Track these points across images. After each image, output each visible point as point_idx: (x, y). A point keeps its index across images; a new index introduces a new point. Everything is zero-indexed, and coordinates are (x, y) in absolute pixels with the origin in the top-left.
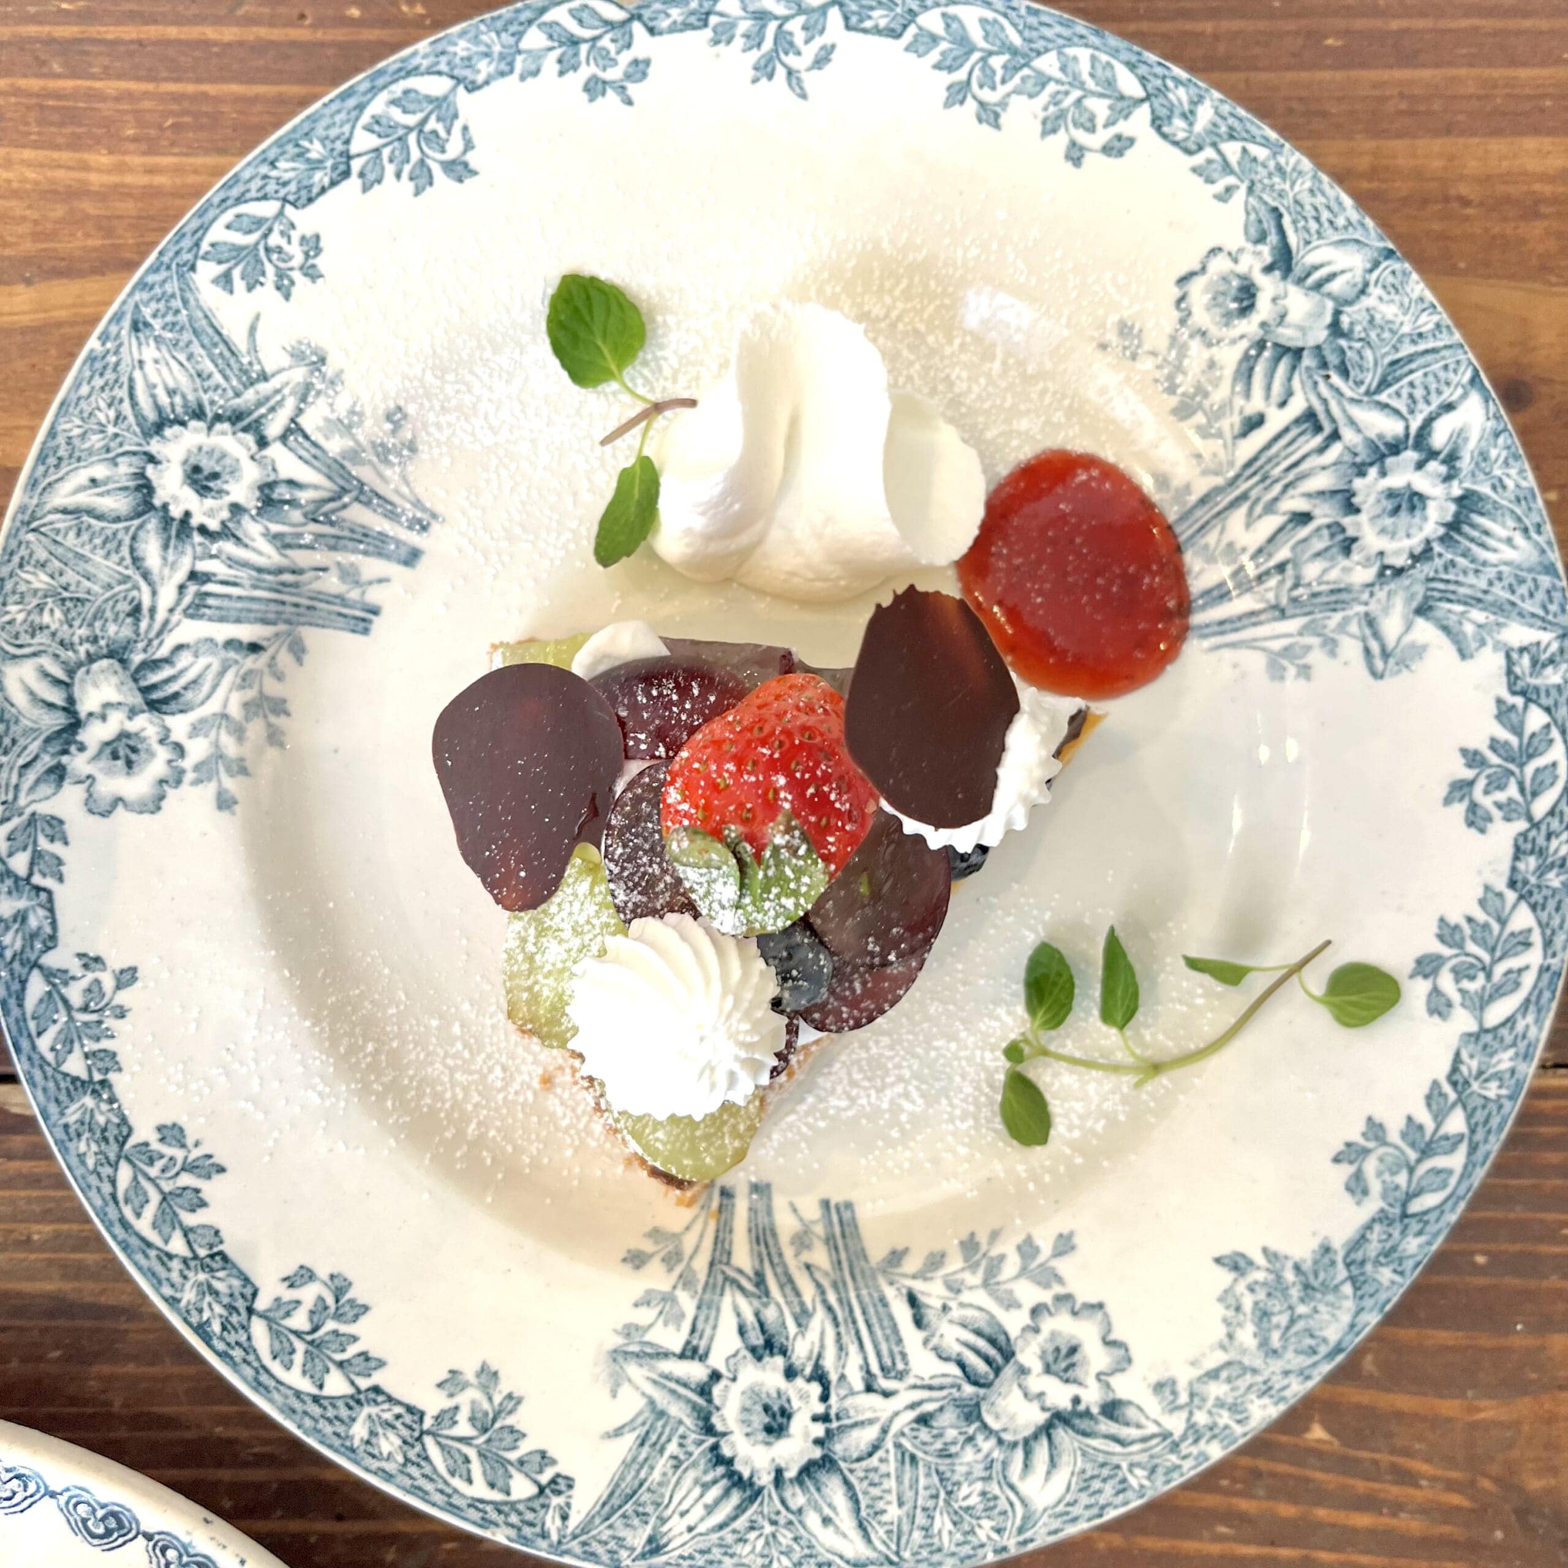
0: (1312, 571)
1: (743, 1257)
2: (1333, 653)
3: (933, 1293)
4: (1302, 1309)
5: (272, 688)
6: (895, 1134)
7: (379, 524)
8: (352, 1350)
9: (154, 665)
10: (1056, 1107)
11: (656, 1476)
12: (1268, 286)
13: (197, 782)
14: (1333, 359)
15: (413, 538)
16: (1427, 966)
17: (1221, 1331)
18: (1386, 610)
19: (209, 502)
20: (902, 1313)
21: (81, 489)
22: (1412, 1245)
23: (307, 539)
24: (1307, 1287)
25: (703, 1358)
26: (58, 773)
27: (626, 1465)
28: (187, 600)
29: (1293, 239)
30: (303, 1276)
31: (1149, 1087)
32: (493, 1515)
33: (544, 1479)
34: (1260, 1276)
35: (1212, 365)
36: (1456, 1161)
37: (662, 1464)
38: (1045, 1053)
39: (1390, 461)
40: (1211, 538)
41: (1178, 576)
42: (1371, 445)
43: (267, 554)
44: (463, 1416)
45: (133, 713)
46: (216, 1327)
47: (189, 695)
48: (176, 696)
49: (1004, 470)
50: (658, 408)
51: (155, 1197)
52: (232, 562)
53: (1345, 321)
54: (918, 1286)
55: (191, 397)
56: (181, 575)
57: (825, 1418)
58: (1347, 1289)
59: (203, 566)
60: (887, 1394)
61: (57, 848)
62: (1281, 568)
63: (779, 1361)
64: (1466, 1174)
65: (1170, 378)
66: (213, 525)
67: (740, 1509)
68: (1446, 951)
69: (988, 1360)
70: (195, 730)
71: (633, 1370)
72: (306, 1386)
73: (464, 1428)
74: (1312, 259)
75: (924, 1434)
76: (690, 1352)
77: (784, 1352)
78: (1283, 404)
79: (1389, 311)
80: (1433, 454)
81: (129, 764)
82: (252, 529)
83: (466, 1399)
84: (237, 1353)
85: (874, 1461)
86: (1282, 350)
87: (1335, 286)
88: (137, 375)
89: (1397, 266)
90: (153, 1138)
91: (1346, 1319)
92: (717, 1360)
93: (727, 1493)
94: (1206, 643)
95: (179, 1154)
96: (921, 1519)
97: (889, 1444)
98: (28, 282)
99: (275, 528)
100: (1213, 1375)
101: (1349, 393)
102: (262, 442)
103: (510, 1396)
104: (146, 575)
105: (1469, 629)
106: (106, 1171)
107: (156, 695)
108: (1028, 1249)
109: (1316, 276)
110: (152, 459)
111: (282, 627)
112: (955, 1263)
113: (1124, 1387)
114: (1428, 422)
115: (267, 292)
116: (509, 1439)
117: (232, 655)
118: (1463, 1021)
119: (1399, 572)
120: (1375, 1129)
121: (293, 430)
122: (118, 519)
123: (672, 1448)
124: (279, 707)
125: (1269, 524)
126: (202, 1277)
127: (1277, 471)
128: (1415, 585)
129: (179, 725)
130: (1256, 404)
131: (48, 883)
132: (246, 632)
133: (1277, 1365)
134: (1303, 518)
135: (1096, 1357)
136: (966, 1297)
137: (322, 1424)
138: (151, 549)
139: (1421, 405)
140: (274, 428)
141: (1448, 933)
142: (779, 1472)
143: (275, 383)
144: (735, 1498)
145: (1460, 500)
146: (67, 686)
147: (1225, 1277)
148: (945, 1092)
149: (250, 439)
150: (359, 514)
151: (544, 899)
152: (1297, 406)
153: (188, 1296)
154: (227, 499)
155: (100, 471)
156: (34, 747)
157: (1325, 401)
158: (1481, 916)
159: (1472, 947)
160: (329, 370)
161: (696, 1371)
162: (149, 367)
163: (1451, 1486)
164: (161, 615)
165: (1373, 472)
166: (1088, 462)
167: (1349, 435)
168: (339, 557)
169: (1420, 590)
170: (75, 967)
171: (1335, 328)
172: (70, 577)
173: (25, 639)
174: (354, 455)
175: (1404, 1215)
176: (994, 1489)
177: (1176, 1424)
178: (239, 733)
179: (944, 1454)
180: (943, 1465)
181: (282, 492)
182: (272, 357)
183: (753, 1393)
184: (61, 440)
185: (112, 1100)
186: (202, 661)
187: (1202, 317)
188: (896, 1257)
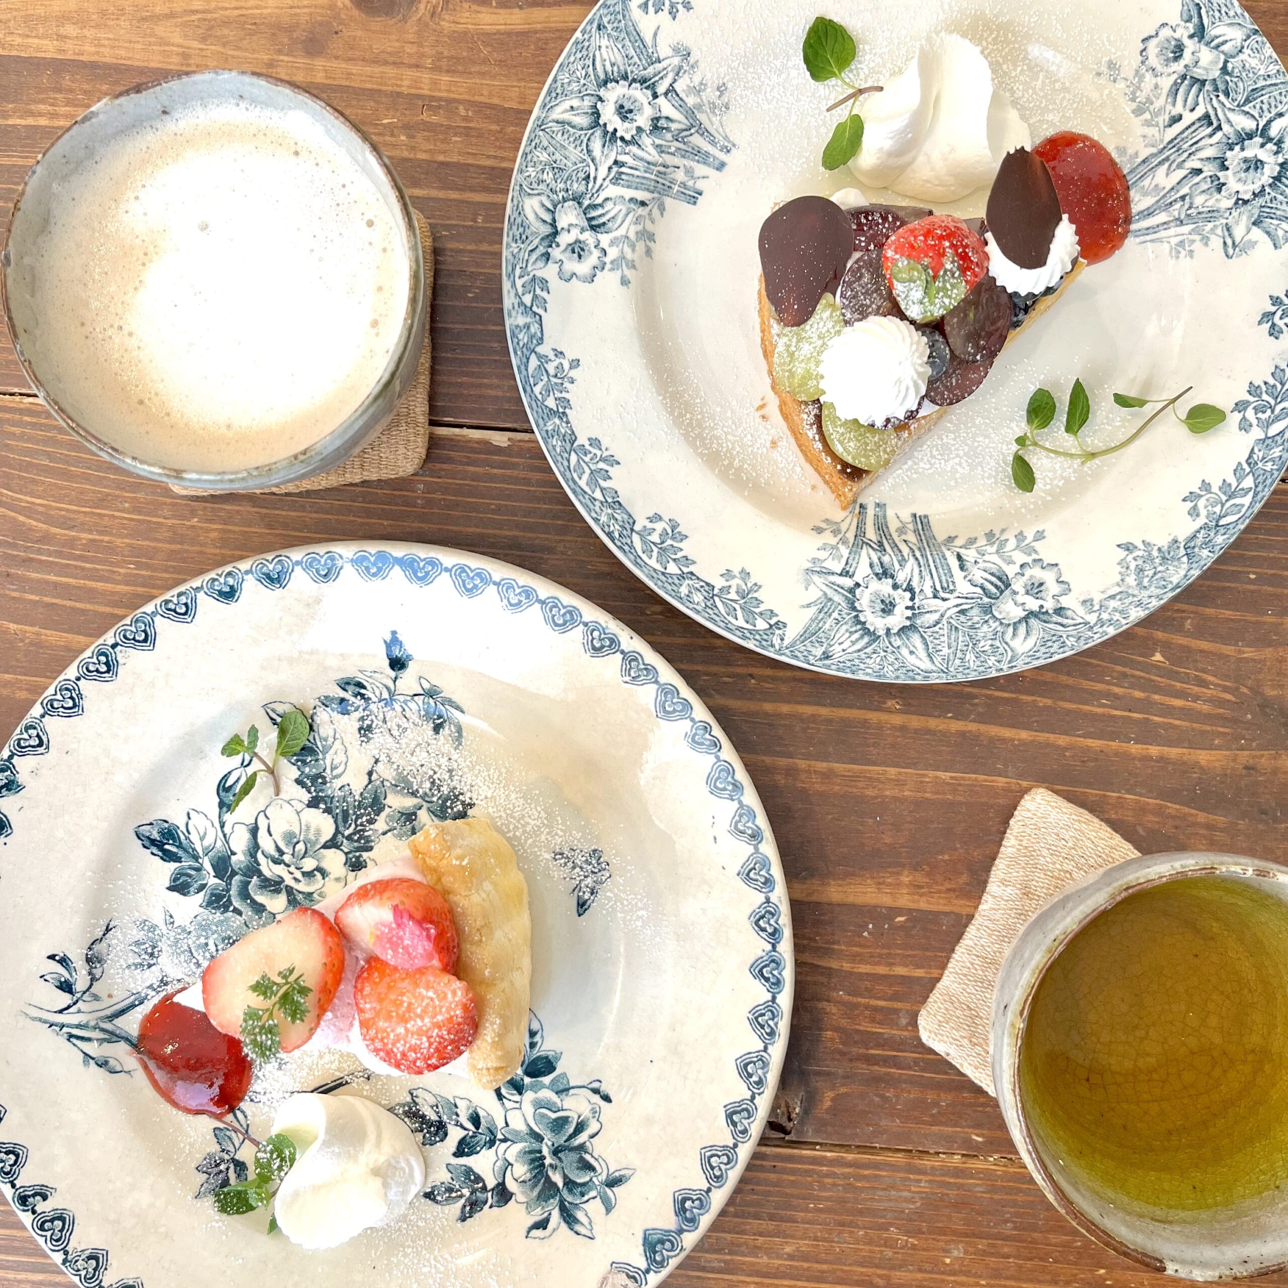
0: (1199, 200)
1: (871, 534)
2: (1206, 244)
3: (970, 555)
4: (1160, 568)
5: (649, 227)
6: (952, 483)
7: (705, 146)
8: (680, 555)
9: (594, 207)
10: (1037, 475)
11: (827, 626)
12: (1190, 45)
13: (612, 270)
14: (1221, 87)
15: (722, 156)
16: (1241, 406)
17: (1119, 577)
18: (1237, 223)
19: (626, 125)
20: (954, 563)
21: (566, 111)
22: (1220, 539)
23: (673, 150)
24: (1164, 558)
25: (851, 577)
26: (547, 257)
27: (812, 620)
28: (612, 175)
29: (1206, 21)
30: (656, 518)
31: (1089, 464)
32: (748, 635)
33: (772, 622)
34: (1140, 553)
35: (1156, 86)
36: (1247, 500)
37: (830, 622)
38: (1035, 444)
39: (1246, 142)
40: (1146, 182)
41: (1127, 202)
42: (1238, 133)
43: (652, 154)
44: (733, 590)
45: (583, 230)
46: (616, 535)
47: (610, 224)
48: (604, 224)
49: (1038, 141)
50: (861, 91)
51: (588, 472)
52: (636, 157)
53: (1230, 66)
54: (962, 551)
55: (622, 68)
56: (610, 162)
57: (912, 608)
58: (1185, 559)
59: (622, 158)
60: (944, 600)
61: (544, 294)
62: (1183, 198)
63: (890, 581)
64: (1251, 506)
65: (1133, 93)
66: (628, 137)
67: (869, 644)
68: (1251, 399)
69: (996, 587)
70: (612, 243)
71: (815, 578)
72: (658, 567)
73: (733, 596)
74: (1214, 32)
75: (962, 618)
76: (845, 573)
77: (892, 577)
78: (1192, 110)
79: (1254, 62)
80: (1270, 140)
81: (580, 256)
82: (646, 141)
83: (734, 583)
84: (626, 548)
85: (936, 629)
86: (1195, 80)
87: (1225, 48)
88: (597, 53)
89: (1259, 39)
90: (587, 444)
91: (1183, 573)
92: (858, 578)
93: (862, 637)
94: (1138, 240)
95: (599, 453)
96: (959, 655)
97: (944, 621)
98: (521, 8)
99: (658, 142)
100: (1113, 597)
101: (1228, 105)
102: (655, 96)
103: (755, 584)
104: (593, 160)
105: (1280, 233)
106: (566, 455)
107: (594, 223)
108: (1020, 537)
109: (1216, 42)
110: (600, 99)
111: (656, 195)
112: (982, 541)
113: (1065, 602)
114: (1269, 122)
115: (664, 15)
116: (755, 602)
117: (632, 206)
118: (1257, 433)
119: (1246, 202)
120: (1206, 486)
121: (671, 91)
122: (582, 129)
123: (835, 615)
124: (651, 237)
125: (1181, 173)
126: (610, 511)
127: (1185, 146)
128: (1254, 209)
129: (605, 239)
130: (1178, 109)
131: (540, 311)
132: (641, 195)
133: (1146, 593)
134: (1199, 171)
135: (1052, 588)
136: (986, 558)
137: (666, 585)
138: (597, 145)
139: (1266, 113)
140: (661, 89)
141: (1253, 390)
142: (888, 630)
143: (664, 64)
144: (866, 639)
145: (1282, 165)
146: (553, 213)
147: (1122, 553)
148: (980, 464)
149: (649, 93)
150: (697, 140)
151: (805, 321)
152: (1200, 111)
153: (604, 519)
154: (635, 124)
155: (576, 103)
156: (536, 242)
157: (1215, 109)
158: (1272, 381)
159: (1265, 397)
160: (692, 60)
161: (848, 582)
162: (603, 49)
163: (1226, 689)
164: (599, 181)
165: (1237, 148)
166: (1084, 138)
167: (1226, 127)
168: (685, 162)
169: (1256, 212)
170: (551, 355)
171: (1224, 70)
172: (557, 156)
173: (535, 186)
174: (699, 107)
175: (1217, 526)
176: (997, 643)
177: (1092, 618)
178: (633, 247)
179: (972, 627)
180: (972, 632)
181: (662, 123)
182: (664, 50)
183: (876, 594)
184: (559, 84)
185: (568, 422)
186: (618, 208)
187: (1154, 60)
188: (951, 539)
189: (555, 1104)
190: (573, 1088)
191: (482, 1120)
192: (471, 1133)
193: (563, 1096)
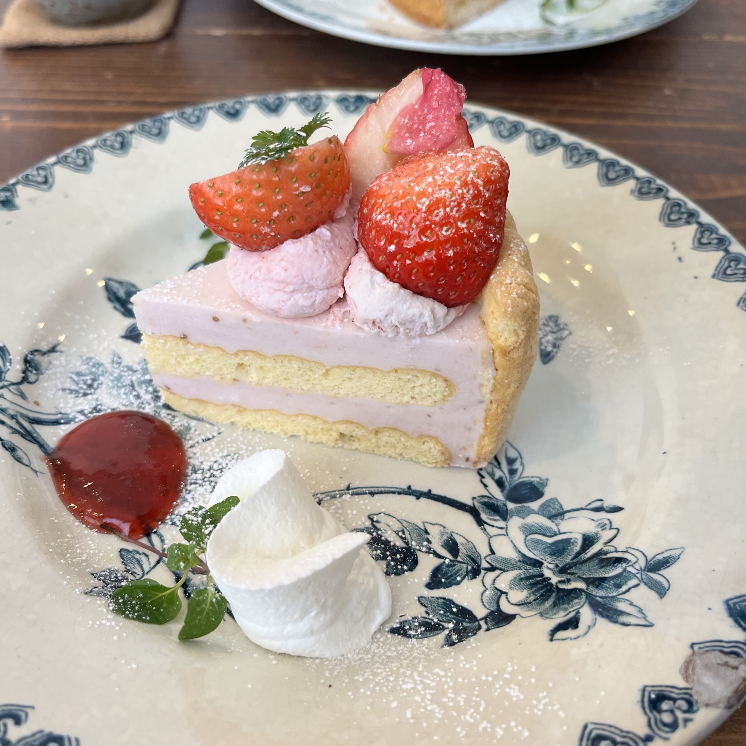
189: (549, 529)
190: (569, 511)
191: (460, 547)
192: (447, 561)
193: (558, 520)
